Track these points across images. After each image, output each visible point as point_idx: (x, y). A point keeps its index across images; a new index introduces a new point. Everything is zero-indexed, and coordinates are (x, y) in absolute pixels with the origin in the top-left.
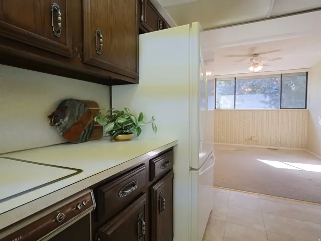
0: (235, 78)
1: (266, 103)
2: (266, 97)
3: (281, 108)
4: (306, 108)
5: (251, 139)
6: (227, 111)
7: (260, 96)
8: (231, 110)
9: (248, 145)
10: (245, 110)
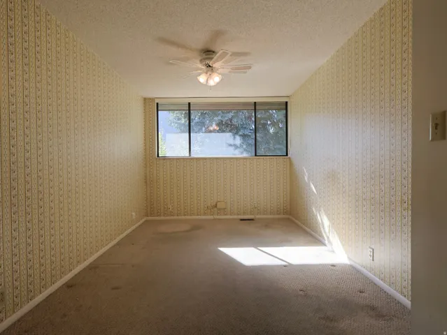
0: (189, 104)
1: (236, 147)
2: (235, 138)
3: (256, 155)
4: (287, 155)
5: (216, 206)
6: (178, 159)
7: (228, 137)
8: (184, 159)
9: (212, 217)
10: (205, 159)
